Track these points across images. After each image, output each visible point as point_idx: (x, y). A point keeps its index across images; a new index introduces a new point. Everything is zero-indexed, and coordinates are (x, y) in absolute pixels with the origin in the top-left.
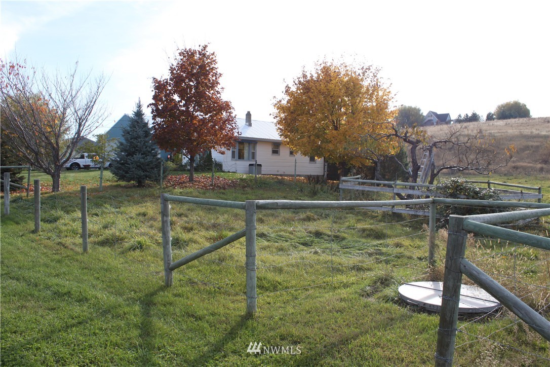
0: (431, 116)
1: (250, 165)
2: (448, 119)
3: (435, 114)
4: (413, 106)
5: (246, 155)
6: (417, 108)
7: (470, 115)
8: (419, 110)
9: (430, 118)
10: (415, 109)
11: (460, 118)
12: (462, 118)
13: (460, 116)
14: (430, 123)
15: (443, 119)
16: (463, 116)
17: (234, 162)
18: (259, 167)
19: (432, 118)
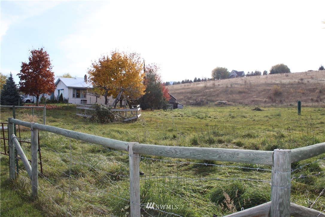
0: (234, 73)
1: (81, 100)
2: (243, 74)
3: (236, 72)
4: (223, 67)
5: (81, 96)
6: (226, 68)
7: (254, 72)
8: (226, 70)
9: (233, 74)
10: (224, 69)
11: (249, 74)
12: (250, 74)
13: (249, 73)
14: (232, 77)
15: (240, 74)
16: (250, 73)
17: (74, 99)
18: (85, 101)
19: (234, 74)
